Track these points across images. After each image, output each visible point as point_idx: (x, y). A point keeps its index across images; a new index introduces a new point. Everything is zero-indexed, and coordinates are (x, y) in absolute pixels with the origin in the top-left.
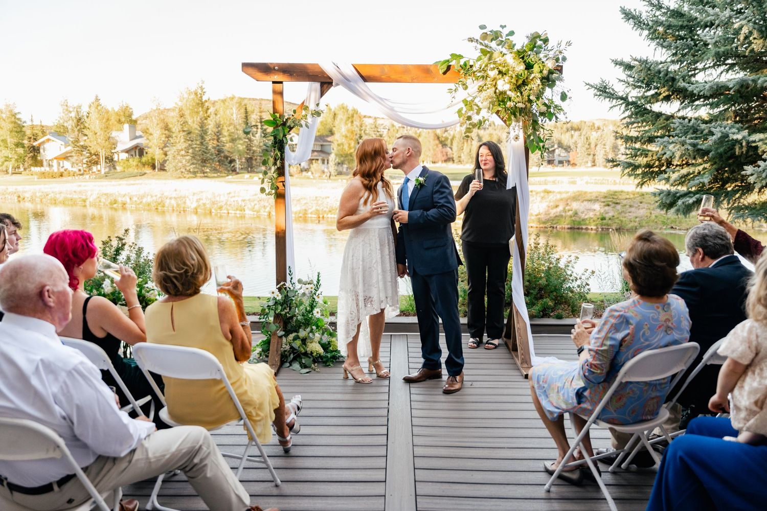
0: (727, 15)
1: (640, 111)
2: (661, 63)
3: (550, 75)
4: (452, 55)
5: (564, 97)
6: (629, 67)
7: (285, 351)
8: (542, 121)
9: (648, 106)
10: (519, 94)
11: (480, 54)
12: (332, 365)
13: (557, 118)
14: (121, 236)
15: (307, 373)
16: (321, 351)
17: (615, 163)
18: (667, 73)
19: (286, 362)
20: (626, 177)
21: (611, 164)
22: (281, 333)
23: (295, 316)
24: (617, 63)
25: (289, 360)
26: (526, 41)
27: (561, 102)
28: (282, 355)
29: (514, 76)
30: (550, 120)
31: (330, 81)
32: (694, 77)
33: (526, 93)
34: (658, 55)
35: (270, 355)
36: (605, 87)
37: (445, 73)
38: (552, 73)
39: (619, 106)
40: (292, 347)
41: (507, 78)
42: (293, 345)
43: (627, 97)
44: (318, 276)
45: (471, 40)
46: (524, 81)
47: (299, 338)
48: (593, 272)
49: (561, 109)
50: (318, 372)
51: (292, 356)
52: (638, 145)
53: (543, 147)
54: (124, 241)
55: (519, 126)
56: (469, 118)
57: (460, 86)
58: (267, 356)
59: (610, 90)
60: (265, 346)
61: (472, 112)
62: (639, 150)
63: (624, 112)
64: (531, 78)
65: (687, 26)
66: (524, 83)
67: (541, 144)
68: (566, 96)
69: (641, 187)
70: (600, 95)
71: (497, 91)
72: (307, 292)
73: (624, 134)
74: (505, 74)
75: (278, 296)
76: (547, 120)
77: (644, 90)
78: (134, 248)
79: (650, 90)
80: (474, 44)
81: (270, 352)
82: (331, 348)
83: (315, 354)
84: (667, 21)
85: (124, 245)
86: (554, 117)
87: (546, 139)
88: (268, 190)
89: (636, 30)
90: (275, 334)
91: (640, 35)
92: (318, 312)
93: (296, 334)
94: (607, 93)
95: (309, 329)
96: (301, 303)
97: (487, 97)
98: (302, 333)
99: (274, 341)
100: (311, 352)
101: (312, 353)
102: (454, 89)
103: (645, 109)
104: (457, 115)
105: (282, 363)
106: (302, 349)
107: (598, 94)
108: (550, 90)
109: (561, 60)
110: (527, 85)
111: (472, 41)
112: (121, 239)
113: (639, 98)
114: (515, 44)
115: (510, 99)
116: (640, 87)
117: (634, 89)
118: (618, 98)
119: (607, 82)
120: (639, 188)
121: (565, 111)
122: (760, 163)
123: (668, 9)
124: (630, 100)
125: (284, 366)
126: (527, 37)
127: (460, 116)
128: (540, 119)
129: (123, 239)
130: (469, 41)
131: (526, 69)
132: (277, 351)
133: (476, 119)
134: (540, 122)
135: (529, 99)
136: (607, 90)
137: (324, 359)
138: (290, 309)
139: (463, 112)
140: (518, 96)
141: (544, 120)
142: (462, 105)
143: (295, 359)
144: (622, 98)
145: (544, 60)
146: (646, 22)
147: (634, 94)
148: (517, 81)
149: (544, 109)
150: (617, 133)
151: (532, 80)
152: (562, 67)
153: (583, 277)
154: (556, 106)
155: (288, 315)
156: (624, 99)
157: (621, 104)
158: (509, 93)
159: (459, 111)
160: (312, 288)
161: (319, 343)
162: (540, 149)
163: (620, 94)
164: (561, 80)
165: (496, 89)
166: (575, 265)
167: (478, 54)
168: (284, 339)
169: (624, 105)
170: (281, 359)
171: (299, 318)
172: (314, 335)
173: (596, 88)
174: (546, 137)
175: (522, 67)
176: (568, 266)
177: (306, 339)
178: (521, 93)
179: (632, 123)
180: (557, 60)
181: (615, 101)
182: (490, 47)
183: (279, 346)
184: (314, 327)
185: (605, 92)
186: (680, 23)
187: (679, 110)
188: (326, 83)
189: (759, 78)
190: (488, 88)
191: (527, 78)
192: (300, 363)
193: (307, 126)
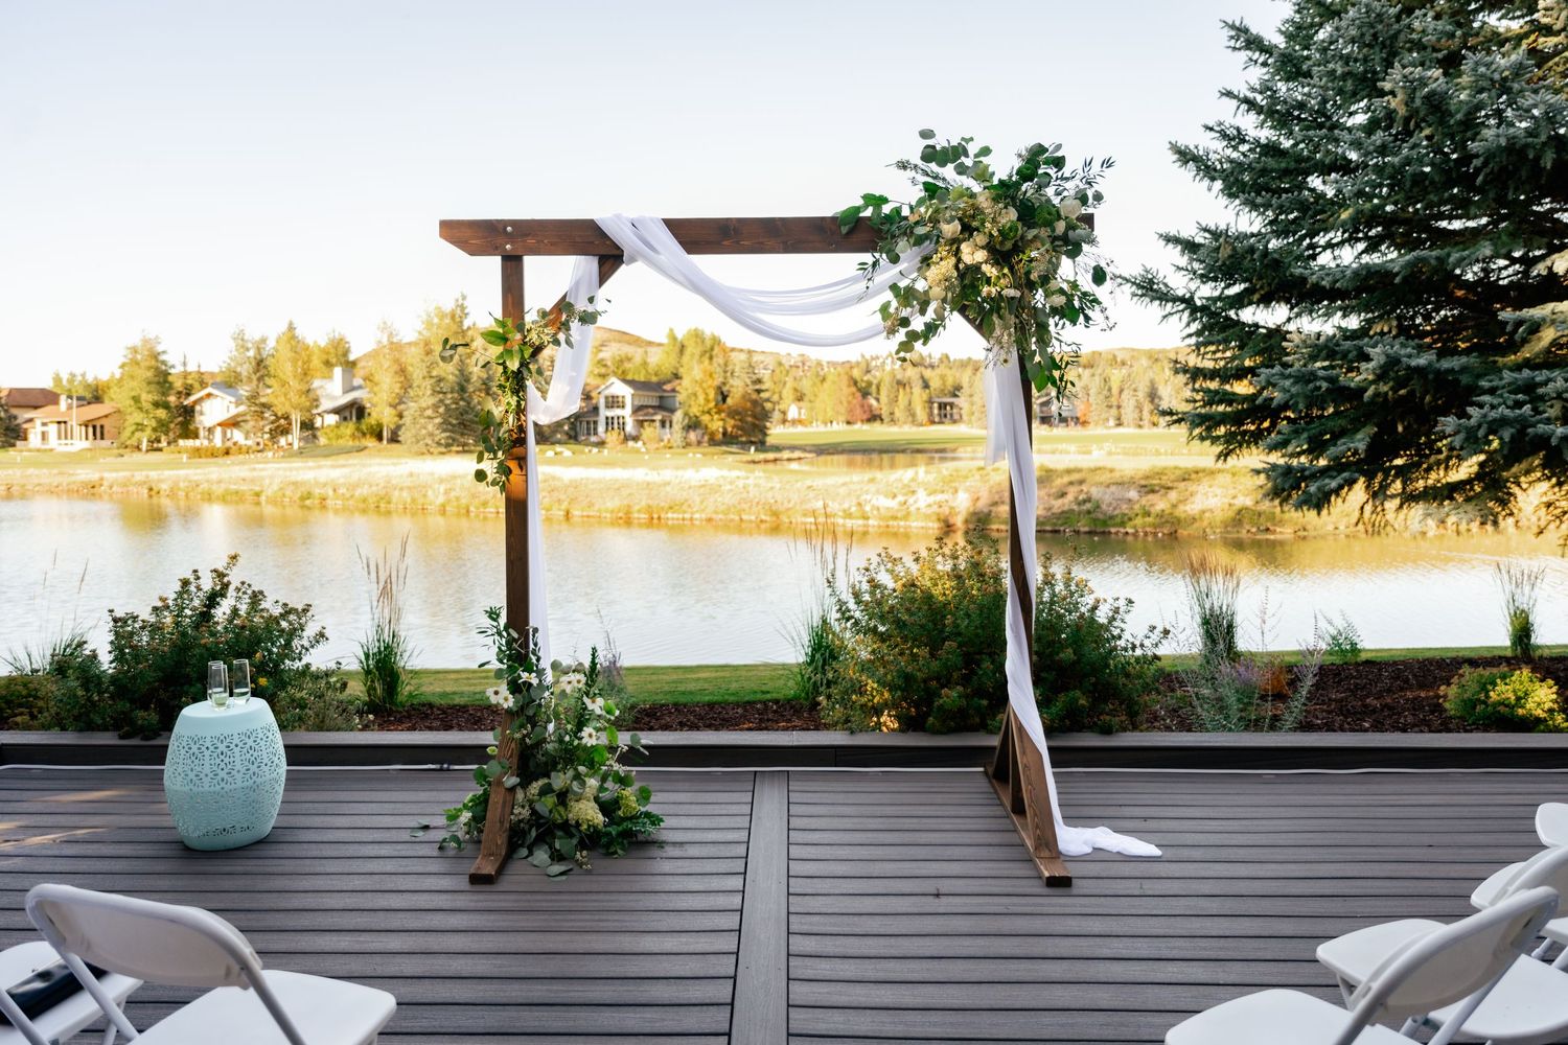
0: (1378, 143)
1: (1215, 324)
2: (1253, 235)
3: (1070, 233)
4: (865, 197)
5: (1099, 276)
6: (1190, 247)
7: (520, 821)
8: (1056, 325)
9: (1232, 313)
10: (1006, 271)
11: (923, 194)
12: (620, 852)
13: (1087, 318)
14: (221, 569)
15: (562, 874)
16: (599, 819)
17: (1175, 417)
18: (1266, 253)
19: (522, 846)
20: (1196, 442)
21: (1168, 418)
22: (513, 781)
23: (544, 740)
24: (1170, 239)
25: (528, 842)
26: (1017, 164)
27: (1094, 286)
28: (511, 828)
29: (995, 233)
30: (1074, 322)
31: (617, 252)
32: (1315, 259)
33: (1021, 268)
34: (1247, 222)
35: (486, 830)
36: (1151, 282)
37: (850, 233)
38: (1074, 228)
39: (1178, 315)
40: (534, 812)
41: (980, 239)
42: (538, 807)
43: (1192, 298)
44: (593, 655)
45: (903, 165)
46: (1015, 245)
47: (553, 791)
48: (1166, 632)
49: (1096, 301)
50: (589, 872)
51: (534, 833)
52: (1213, 385)
53: (1061, 379)
54: (226, 580)
55: (1010, 335)
56: (905, 322)
57: (884, 256)
58: (480, 831)
59: (1161, 286)
60: (479, 808)
61: (909, 309)
62: (1216, 392)
63: (1188, 325)
64: (1030, 237)
65: (1295, 169)
66: (1018, 249)
67: (1056, 374)
68: (1104, 273)
69: (1225, 460)
70: (1141, 296)
71: (961, 266)
72: (568, 689)
73: (1191, 364)
74: (977, 229)
75: (506, 699)
76: (1068, 323)
77: (1223, 285)
78: (244, 593)
79: (1234, 284)
80: (910, 173)
81: (487, 823)
82: (620, 813)
83: (585, 827)
84: (1258, 161)
85: (226, 586)
86: (1081, 317)
87: (1067, 363)
88: (491, 475)
89: (1201, 180)
90: (499, 783)
91: (1210, 189)
92: (590, 736)
93: (546, 781)
94: (1156, 291)
95: (570, 773)
96: (557, 716)
97: (940, 277)
98: (559, 780)
99: (496, 799)
100: (577, 822)
101: (578, 825)
102: (871, 263)
103: (1228, 318)
104: (879, 316)
105: (513, 846)
106: (557, 816)
107: (1140, 292)
108: (1070, 261)
109: (1091, 200)
110: (1024, 253)
111: (905, 168)
112: (221, 575)
113: (1214, 300)
114: (993, 173)
115: (988, 281)
116: (1215, 279)
117: (1204, 283)
118: (1176, 299)
119: (1154, 271)
120: (1221, 462)
121: (1104, 305)
122: (1470, 410)
123: (1257, 142)
124: (1199, 303)
125: (515, 856)
126: (1020, 156)
127: (884, 319)
128: (1051, 322)
129: (224, 575)
130: (899, 167)
131: (1018, 219)
132: (502, 822)
133: (918, 324)
134: (1052, 328)
135: (1028, 279)
136: (1155, 287)
137: (604, 840)
138: (533, 728)
139: (892, 310)
140: (1004, 275)
141: (1061, 322)
142: (889, 296)
143: (540, 840)
144: (1182, 300)
145: (1056, 201)
146: (1219, 167)
147: (1206, 291)
148: (1002, 243)
149: (1059, 300)
150: (1176, 362)
151: (1032, 241)
152: (1092, 215)
153: (1147, 643)
154: (1085, 294)
155: (527, 740)
156: (1188, 301)
157: (1183, 311)
158: (986, 268)
159: (884, 309)
160: (579, 682)
161: (596, 800)
162: (1054, 383)
163: (1180, 293)
164: (1092, 241)
165: (959, 260)
166: (1127, 618)
167: (918, 193)
168: (520, 795)
169: (1187, 313)
170: (510, 838)
171: (550, 747)
172: (583, 784)
173: (1134, 283)
174: (1066, 359)
175: (1013, 214)
176: (1115, 619)
177: (567, 791)
178: (1011, 269)
179: (1206, 344)
180: (1083, 200)
181: (1170, 305)
182: (944, 179)
183: (508, 810)
184: (582, 769)
185: (1152, 289)
186: (1283, 165)
187: (1289, 320)
188: (609, 257)
189: (1449, 255)
190: (941, 259)
191: (1022, 237)
192: (551, 848)
193: (568, 343)
